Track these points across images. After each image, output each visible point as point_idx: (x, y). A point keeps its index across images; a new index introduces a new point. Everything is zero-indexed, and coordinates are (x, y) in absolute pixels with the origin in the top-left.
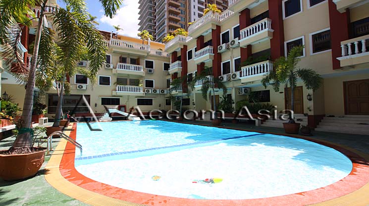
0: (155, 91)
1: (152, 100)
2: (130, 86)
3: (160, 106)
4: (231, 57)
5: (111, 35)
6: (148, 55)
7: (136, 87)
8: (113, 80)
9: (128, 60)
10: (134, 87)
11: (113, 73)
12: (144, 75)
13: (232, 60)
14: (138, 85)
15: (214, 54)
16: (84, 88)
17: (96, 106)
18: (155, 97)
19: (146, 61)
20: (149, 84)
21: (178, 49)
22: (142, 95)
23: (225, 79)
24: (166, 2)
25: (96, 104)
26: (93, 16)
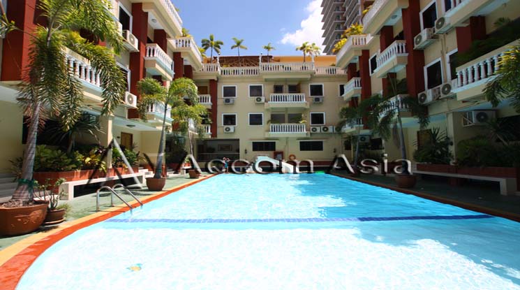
0: (326, 129)
1: (322, 142)
2: (290, 124)
3: (335, 152)
4: (442, 52)
5: (260, 58)
6: (313, 76)
7: (295, 124)
8: (266, 118)
9: (286, 88)
10: (292, 124)
11: (265, 108)
12: (308, 107)
13: (443, 58)
14: (298, 122)
15: (407, 54)
16: (232, 130)
17: (246, 153)
18: (326, 139)
19: (311, 86)
20: (317, 119)
21: (355, 58)
22: (305, 136)
23: (430, 98)
24: (359, 3)
25: (246, 150)
26: (239, 40)
